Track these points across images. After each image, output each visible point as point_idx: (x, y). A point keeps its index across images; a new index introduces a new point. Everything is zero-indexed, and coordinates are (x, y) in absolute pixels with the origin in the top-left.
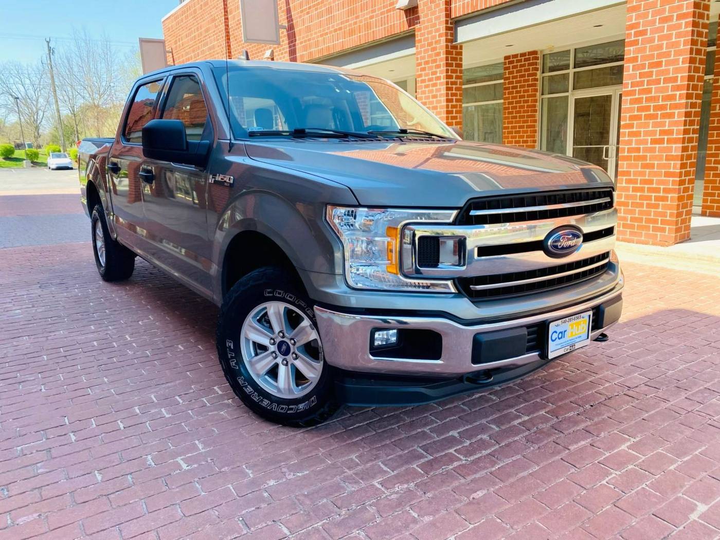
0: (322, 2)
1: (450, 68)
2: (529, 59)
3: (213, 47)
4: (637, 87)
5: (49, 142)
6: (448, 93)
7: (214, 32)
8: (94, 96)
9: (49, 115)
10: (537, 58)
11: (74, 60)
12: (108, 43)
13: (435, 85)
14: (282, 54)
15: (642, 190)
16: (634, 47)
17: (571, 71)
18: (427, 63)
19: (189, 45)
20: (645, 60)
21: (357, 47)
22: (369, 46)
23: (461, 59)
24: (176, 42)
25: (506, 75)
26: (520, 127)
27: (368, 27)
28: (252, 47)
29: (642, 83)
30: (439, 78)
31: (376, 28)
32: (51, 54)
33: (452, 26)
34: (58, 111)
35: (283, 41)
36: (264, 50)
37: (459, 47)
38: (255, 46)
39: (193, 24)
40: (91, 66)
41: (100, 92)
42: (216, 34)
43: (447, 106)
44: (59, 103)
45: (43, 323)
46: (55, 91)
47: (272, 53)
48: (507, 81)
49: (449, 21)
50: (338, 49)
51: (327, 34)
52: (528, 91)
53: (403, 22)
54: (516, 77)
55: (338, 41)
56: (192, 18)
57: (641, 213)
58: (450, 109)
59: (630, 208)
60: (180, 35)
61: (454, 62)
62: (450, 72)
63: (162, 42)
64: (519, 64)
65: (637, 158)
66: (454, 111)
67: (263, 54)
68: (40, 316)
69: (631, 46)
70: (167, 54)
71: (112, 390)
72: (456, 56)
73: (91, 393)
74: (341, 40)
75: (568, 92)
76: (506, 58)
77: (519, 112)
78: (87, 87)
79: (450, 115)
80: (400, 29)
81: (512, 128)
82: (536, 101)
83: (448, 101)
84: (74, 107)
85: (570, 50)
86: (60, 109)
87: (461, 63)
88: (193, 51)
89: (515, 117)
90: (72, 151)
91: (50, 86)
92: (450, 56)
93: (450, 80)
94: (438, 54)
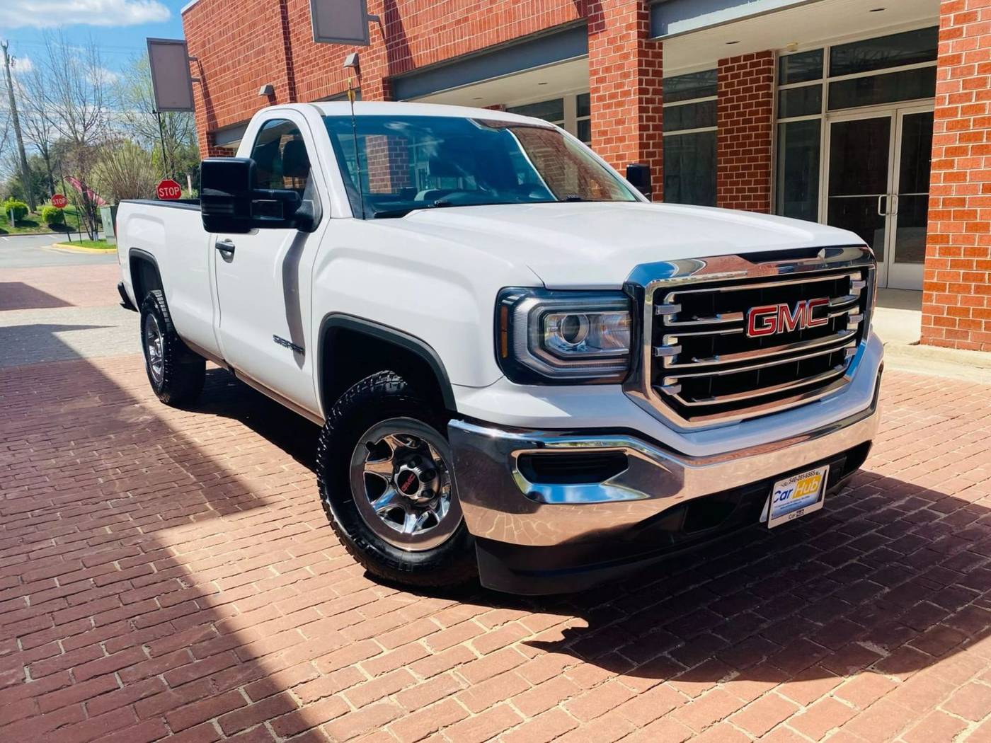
1: (644, 78)
2: (758, 64)
3: (262, 51)
4: (958, 103)
5: (9, 197)
6: (642, 117)
7: (264, 27)
8: (76, 127)
9: (8, 157)
10: (770, 63)
11: (45, 75)
12: (96, 49)
13: (620, 104)
14: (372, 59)
15: (968, 264)
16: (955, 40)
17: (825, 81)
18: (607, 70)
19: (224, 49)
20: (973, 60)
21: (493, 46)
22: (511, 45)
23: (660, 64)
24: (203, 45)
25: (721, 88)
26: (744, 168)
27: (510, 16)
28: (325, 50)
29: (967, 97)
30: (626, 93)
31: (524, 17)
32: (10, 65)
33: (647, 12)
34: (22, 150)
35: (374, 40)
36: (344, 54)
37: (657, 45)
38: (329, 49)
39: (231, 16)
40: (71, 83)
41: (84, 120)
42: (266, 31)
43: (641, 137)
44: (24, 139)
45: (18, 523)
46: (18, 121)
47: (357, 59)
48: (723, 98)
49: (643, 5)
50: (463, 50)
51: (444, 27)
52: (756, 113)
53: (568, 6)
54: (738, 92)
55: (462, 38)
56: (229, 7)
57: (965, 301)
58: (645, 141)
59: (947, 293)
60: (210, 34)
61: (650, 69)
62: (644, 84)
63: (182, 44)
64: (742, 71)
65: (960, 215)
66: (651, 144)
67: (342, 61)
68: (12, 509)
69: (948, 39)
70: (190, 62)
71: (161, 677)
72: (653, 59)
73: (122, 686)
74: (467, 38)
75: (820, 113)
76: (721, 62)
77: (743, 145)
78: (65, 114)
79: (645, 150)
80: (563, 16)
81: (732, 169)
82: (769, 128)
83: (642, 128)
84: (46, 143)
85: (823, 49)
86: (26, 147)
87: (661, 69)
88: (232, 57)
89: (737, 153)
90: (44, 211)
91: (8, 113)
92: (644, 59)
93: (644, 96)
94: (626, 56)
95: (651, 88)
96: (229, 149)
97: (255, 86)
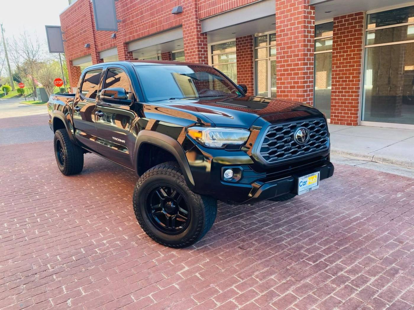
0: (151, 1)
1: (200, 46)
2: (247, 40)
3: (86, 31)
6: (200, 60)
7: (86, 22)
8: (30, 56)
10: (252, 39)
17: (268, 46)
19: (73, 30)
24: (67, 28)
27: (160, 23)
30: (194, 52)
31: (164, 23)
32: (3, 32)
33: (200, 23)
37: (205, 35)
39: (75, 17)
40: (27, 39)
41: (33, 54)
42: (87, 24)
44: (9, 61)
46: (7, 54)
47: (115, 35)
49: (198, 21)
51: (141, 25)
52: (248, 57)
53: (177, 20)
54: (242, 49)
55: (146, 30)
61: (202, 43)
62: (200, 48)
63: (59, 28)
64: (243, 42)
67: (111, 36)
70: (62, 34)
72: (204, 40)
74: (148, 30)
76: (237, 39)
77: (244, 68)
78: (25, 51)
80: (175, 24)
81: (242, 77)
82: (252, 62)
84: (18, 63)
85: (267, 35)
87: (206, 43)
88: (76, 33)
89: (242, 71)
91: (3, 51)
92: (200, 40)
93: (201, 53)
94: (193, 39)
95: (203, 50)
96: (78, 67)
97: (84, 44)
